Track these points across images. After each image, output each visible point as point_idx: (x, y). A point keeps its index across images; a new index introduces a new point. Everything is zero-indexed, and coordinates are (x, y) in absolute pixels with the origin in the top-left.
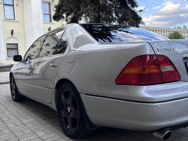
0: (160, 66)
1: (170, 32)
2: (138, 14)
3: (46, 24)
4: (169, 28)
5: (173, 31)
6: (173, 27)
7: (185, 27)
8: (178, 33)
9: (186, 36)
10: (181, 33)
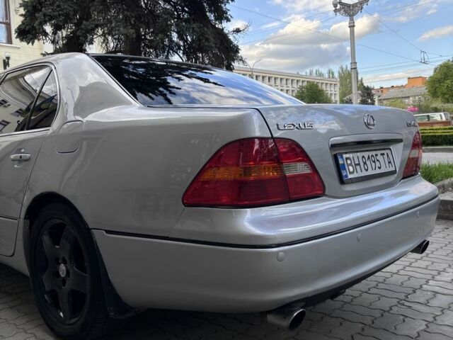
0: (282, 163)
1: (300, 84)
2: (231, 37)
4: (298, 74)
5: (308, 82)
6: (306, 73)
7: (331, 73)
8: (317, 86)
9: (333, 92)
10: (324, 87)
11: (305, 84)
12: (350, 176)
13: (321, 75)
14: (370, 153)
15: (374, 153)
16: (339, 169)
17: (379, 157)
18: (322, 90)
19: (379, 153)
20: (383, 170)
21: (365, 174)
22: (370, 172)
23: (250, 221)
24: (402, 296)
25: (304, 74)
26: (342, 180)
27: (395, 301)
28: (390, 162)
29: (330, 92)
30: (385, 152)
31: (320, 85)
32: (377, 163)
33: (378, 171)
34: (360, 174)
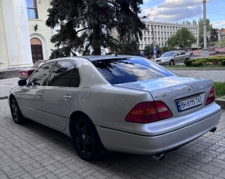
0: (157, 108)
1: (178, 29)
3: (31, 21)
4: (177, 23)
5: (182, 27)
7: (194, 22)
8: (187, 30)
9: (196, 33)
10: (190, 30)
11: (180, 29)
12: (182, 109)
13: (189, 23)
14: (191, 99)
15: (192, 99)
16: (178, 107)
17: (195, 100)
18: (189, 32)
19: (194, 98)
20: (196, 104)
21: (188, 107)
22: (191, 106)
23: (147, 128)
24: (206, 147)
25: (180, 23)
26: (179, 111)
27: (203, 149)
28: (199, 101)
29: (193, 33)
30: (197, 97)
31: (188, 29)
32: (194, 103)
33: (194, 105)
34: (186, 108)
